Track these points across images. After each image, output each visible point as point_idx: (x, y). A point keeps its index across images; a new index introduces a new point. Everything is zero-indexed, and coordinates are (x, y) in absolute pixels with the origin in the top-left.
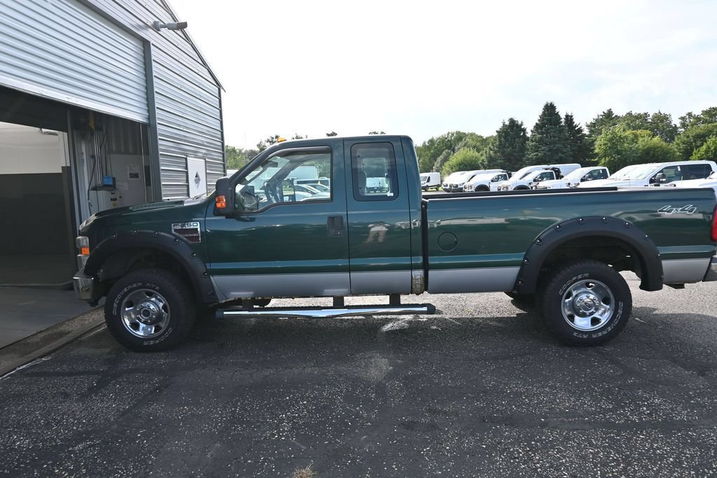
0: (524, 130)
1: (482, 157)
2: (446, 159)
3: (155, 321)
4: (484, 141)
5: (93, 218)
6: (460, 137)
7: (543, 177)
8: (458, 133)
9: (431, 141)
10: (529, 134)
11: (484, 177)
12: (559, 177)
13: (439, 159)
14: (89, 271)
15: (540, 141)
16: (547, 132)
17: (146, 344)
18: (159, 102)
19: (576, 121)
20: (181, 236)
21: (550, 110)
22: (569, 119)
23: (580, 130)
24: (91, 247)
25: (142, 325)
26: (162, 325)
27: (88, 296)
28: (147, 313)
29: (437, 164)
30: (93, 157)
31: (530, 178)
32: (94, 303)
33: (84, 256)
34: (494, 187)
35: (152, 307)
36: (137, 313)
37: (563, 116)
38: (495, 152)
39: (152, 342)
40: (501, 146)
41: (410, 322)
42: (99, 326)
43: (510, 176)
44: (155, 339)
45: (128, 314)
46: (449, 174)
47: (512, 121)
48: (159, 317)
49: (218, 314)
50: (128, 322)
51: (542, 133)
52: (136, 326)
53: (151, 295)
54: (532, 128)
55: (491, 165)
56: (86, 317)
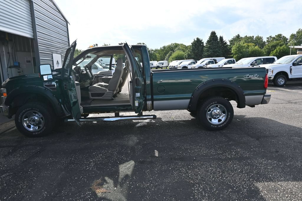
0: (203, 43)
1: (185, 54)
2: (170, 55)
3: (38, 124)
4: (186, 47)
5: (8, 80)
6: (176, 45)
7: (210, 63)
8: (175, 44)
9: (164, 47)
10: (205, 45)
11: (186, 63)
12: (216, 63)
13: (167, 55)
14: (7, 103)
15: (209, 48)
16: (212, 44)
17: (34, 134)
18: (38, 29)
19: (224, 39)
20: (48, 88)
21: (213, 34)
22: (221, 38)
23: (226, 43)
24: (7, 93)
25: (32, 126)
26: (41, 126)
27: (7, 114)
28: (34, 121)
29: (166, 57)
30: (9, 53)
31: (204, 63)
32: (10, 117)
33: (5, 96)
34: (189, 67)
35: (36, 118)
36: (29, 121)
37: (219, 37)
38: (191, 52)
39: (37, 133)
40: (193, 50)
41: (148, 123)
42: (13, 127)
43: (196, 62)
44: (38, 132)
45: (26, 121)
46: (172, 61)
47: (198, 39)
48: (40, 122)
49: (65, 121)
50: (25, 125)
51: (210, 44)
52: (29, 127)
53: (35, 113)
54: (206, 42)
55: (189, 58)
56: (8, 123)
